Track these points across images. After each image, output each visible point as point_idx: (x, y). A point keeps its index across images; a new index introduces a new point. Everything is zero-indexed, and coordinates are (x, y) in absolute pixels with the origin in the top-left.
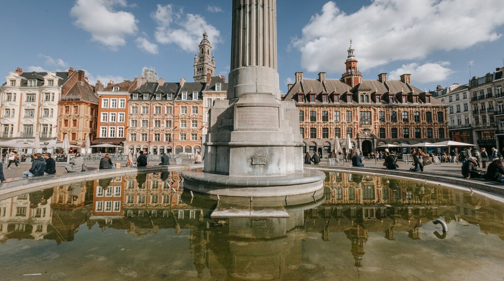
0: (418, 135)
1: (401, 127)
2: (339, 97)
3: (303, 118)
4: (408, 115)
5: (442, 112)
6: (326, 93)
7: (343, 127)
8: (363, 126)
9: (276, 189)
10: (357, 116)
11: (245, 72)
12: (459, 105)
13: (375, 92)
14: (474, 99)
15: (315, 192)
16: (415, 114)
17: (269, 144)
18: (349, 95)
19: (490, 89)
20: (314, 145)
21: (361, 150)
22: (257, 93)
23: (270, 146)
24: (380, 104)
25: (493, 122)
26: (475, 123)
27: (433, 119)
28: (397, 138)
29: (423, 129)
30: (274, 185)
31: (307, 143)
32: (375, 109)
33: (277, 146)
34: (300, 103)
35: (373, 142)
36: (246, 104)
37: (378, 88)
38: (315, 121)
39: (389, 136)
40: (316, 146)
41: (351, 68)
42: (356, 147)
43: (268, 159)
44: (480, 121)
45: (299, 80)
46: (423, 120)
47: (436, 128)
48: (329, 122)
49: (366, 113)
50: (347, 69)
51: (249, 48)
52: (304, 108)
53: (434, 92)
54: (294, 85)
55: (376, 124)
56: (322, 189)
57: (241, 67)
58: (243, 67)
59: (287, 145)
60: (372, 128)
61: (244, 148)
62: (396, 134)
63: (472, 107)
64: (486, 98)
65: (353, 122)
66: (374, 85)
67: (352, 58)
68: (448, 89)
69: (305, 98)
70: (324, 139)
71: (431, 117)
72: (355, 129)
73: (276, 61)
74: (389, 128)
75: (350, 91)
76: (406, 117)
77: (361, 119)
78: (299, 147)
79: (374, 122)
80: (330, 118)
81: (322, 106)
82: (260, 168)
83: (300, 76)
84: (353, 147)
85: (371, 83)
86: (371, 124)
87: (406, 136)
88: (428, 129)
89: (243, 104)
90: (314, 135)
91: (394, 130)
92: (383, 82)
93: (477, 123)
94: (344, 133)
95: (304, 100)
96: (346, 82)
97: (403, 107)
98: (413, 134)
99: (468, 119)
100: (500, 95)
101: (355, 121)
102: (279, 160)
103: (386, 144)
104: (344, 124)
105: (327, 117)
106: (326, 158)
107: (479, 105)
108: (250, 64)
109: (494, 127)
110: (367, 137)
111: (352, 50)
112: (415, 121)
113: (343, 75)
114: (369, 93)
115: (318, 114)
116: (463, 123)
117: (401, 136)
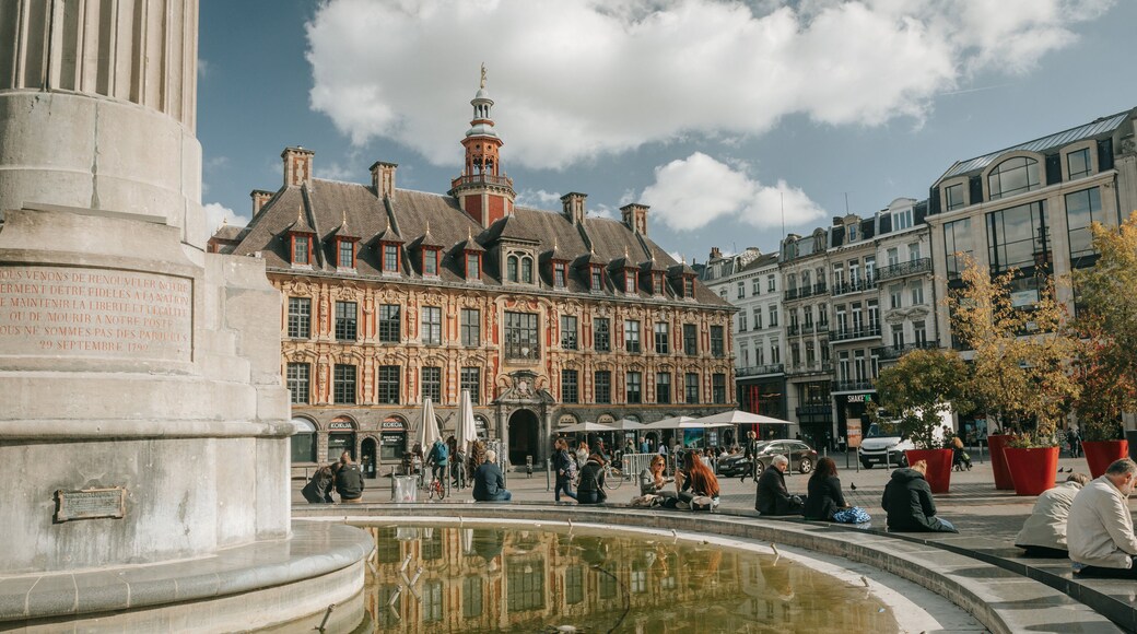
0: (663, 393)
1: (620, 368)
2: (441, 255)
3: (308, 325)
4: (639, 332)
5: (721, 327)
6: (396, 239)
7: (452, 363)
8: (513, 361)
9: (167, 619)
10: (496, 329)
11: (39, 111)
12: (759, 311)
13: (551, 253)
14: (790, 295)
15: (330, 610)
16: (656, 329)
17: (142, 427)
18: (473, 253)
19: (821, 272)
20: (348, 428)
21: (506, 443)
22: (94, 210)
23: (149, 438)
24: (566, 290)
25: (828, 358)
26: (791, 361)
27: (700, 347)
28: (609, 401)
29: (677, 375)
30: (157, 600)
31: (322, 423)
32: (549, 308)
33: (178, 437)
34: (298, 267)
35: (544, 414)
36: (35, 253)
37: (560, 240)
38: (355, 338)
39: (588, 396)
40: (354, 434)
41: (481, 161)
42: (492, 435)
43: (136, 493)
44: (803, 355)
45: (295, 178)
46: (676, 350)
47: (707, 372)
48: (404, 343)
49: (524, 319)
50: (468, 164)
51: (66, 16)
52: (315, 288)
53: (704, 267)
54: (275, 198)
55: (554, 355)
56: (358, 594)
57: (21, 90)
58: (34, 92)
59: (226, 432)
60: (540, 369)
61: (16, 450)
62: (607, 389)
63: (785, 316)
64: (815, 294)
65: (483, 346)
66: (549, 228)
67: (486, 128)
68: (735, 263)
69: (316, 252)
70: (385, 406)
71: (695, 339)
72: (488, 371)
73: (191, 91)
74: (588, 369)
75: (477, 239)
76: (635, 337)
77: (509, 336)
78: (275, 440)
79: (548, 349)
80: (409, 332)
81: (382, 286)
82: (94, 534)
83: (301, 163)
84: (479, 434)
85: (541, 220)
86: (538, 356)
87: (634, 397)
88: (689, 375)
89: (20, 252)
90: (346, 392)
91: (603, 376)
92: (575, 221)
93: (796, 361)
94: (452, 386)
95: (313, 257)
96: (463, 207)
97: (628, 305)
98: (650, 390)
99: (777, 349)
100: (841, 289)
101: (490, 343)
102: (187, 495)
103: (578, 422)
104: (452, 352)
105: (398, 325)
106: (390, 476)
107: (801, 312)
108: (68, 83)
109: (829, 373)
110: (525, 401)
111: (484, 100)
112: (658, 350)
113: (454, 182)
114: (534, 253)
115: (365, 314)
116: (768, 360)
117: (620, 397)
